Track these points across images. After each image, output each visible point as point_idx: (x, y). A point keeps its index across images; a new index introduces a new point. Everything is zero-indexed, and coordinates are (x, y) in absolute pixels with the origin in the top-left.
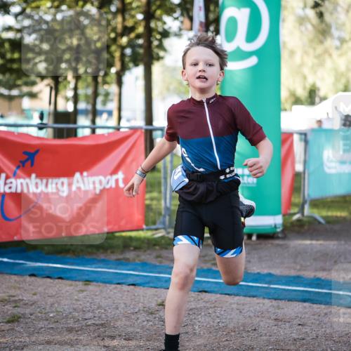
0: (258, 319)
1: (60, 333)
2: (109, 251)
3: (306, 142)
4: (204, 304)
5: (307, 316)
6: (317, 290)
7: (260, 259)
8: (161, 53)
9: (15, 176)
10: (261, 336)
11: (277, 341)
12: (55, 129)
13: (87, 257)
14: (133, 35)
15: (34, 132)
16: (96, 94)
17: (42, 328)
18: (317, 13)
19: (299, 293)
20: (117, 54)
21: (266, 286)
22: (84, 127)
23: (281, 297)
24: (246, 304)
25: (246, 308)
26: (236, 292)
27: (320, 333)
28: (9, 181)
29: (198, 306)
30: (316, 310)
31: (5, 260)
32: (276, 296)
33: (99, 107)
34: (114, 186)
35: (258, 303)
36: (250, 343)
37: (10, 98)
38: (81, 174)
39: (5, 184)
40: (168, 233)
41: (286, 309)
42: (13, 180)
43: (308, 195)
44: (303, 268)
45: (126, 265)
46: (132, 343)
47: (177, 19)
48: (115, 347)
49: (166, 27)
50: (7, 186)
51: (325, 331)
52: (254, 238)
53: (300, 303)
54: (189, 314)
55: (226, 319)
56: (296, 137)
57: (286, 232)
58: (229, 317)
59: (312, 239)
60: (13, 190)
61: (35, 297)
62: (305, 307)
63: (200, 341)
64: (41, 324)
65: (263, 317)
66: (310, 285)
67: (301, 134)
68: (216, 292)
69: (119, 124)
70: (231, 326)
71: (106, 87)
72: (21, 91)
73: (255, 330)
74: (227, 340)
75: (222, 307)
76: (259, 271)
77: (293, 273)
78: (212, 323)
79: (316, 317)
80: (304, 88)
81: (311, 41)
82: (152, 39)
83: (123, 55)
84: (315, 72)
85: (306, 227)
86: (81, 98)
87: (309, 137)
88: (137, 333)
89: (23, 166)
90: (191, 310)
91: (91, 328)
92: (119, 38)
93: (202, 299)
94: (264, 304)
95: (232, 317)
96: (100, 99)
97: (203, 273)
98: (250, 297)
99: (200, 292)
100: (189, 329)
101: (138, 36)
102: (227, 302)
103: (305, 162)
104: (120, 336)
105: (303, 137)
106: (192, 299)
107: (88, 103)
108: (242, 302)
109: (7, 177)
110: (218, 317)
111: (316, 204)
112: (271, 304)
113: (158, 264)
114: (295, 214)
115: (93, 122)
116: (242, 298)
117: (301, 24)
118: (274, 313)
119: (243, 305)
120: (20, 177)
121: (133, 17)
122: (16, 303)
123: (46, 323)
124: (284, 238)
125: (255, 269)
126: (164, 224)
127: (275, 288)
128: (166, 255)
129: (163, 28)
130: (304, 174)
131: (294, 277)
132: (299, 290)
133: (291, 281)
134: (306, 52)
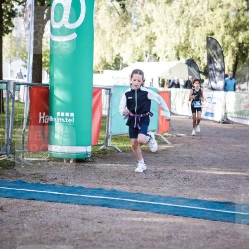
0: (70, 219)
3: (110, 95)
4: (32, 208)
5: (104, 216)
6: (113, 198)
7: (75, 177)
8: (10, 28)
10: (71, 230)
11: (82, 234)
18: (120, 5)
19: (100, 200)
21: (77, 195)
23: (87, 203)
24: (62, 208)
25: (62, 211)
26: (55, 198)
27: (113, 228)
29: (28, 210)
30: (111, 212)
32: (84, 203)
35: (71, 208)
36: (63, 235)
40: (10, 157)
41: (90, 212)
43: (111, 132)
44: (104, 183)
47: (20, 3)
49: (14, 9)
51: (116, 227)
52: (71, 161)
53: (100, 207)
54: (20, 215)
55: (47, 218)
56: (103, 91)
57: (94, 158)
58: (49, 217)
59: (111, 164)
62: (104, 210)
63: (27, 235)
65: (73, 217)
66: (108, 195)
67: (106, 89)
68: (41, 200)
70: (50, 224)
73: (67, 226)
74: (47, 234)
75: (45, 211)
76: (73, 185)
77: (97, 186)
78: (36, 222)
79: (111, 217)
80: (112, 56)
81: (117, 24)
82: (3, 17)
84: (120, 46)
85: (108, 155)
87: (112, 91)
90: (22, 212)
93: (31, 205)
94: (75, 208)
95: (51, 217)
97: (33, 187)
98: (65, 203)
99: (30, 199)
100: (20, 226)
102: (49, 207)
103: (109, 108)
105: (108, 90)
106: (24, 205)
108: (60, 206)
110: (41, 217)
111: (116, 138)
112: (80, 208)
114: (101, 145)
116: (60, 204)
117: (111, 13)
118: (82, 214)
119: (60, 208)
124: (93, 162)
125: (70, 184)
126: (6, 151)
127: (84, 197)
128: (7, 173)
129: (11, 10)
130: (109, 117)
131: (98, 189)
132: (100, 199)
133: (95, 192)
134: (113, 32)
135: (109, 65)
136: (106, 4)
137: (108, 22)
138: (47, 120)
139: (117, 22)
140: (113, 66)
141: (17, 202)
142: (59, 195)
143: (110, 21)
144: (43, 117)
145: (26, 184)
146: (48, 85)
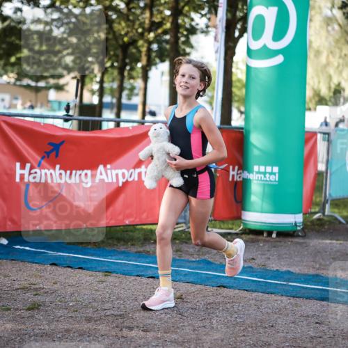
0: (276, 316)
1: (79, 322)
2: (129, 243)
3: (329, 141)
5: (325, 315)
7: (280, 257)
8: (188, 50)
9: (40, 166)
10: (278, 332)
11: (294, 338)
12: (80, 121)
13: (107, 249)
14: (160, 31)
15: (59, 123)
16: (121, 88)
17: (61, 316)
18: (344, 13)
19: (318, 292)
20: (144, 49)
21: (285, 283)
22: (108, 120)
23: (298, 295)
24: (264, 301)
25: (264, 304)
26: (254, 289)
27: (337, 332)
28: (33, 171)
29: (216, 301)
31: (27, 248)
32: (294, 294)
33: (124, 101)
34: (136, 179)
35: (276, 300)
36: (267, 339)
37: (37, 90)
38: (105, 166)
39: (30, 174)
40: (189, 228)
41: (304, 307)
42: (37, 170)
43: (330, 195)
44: (322, 267)
45: (147, 257)
46: (150, 335)
47: (203, 16)
48: (133, 338)
49: (193, 23)
50: (32, 176)
51: (342, 330)
52: (274, 235)
53: (318, 301)
54: (207, 308)
55: (244, 314)
56: (319, 136)
57: (306, 231)
58: (246, 313)
59: (331, 240)
60: (37, 180)
61: (56, 286)
62: (323, 306)
63: (217, 336)
64: (60, 313)
65: (280, 314)
67: (324, 134)
68: (234, 288)
69: (143, 118)
70: (248, 322)
71: (132, 81)
72: (47, 83)
73: (272, 326)
74: (244, 335)
75: (240, 303)
76: (278, 268)
77: (312, 272)
80: (330, 88)
81: (337, 41)
82: (179, 35)
83: (149, 50)
84: (341, 73)
85: (326, 227)
86: (107, 91)
87: (332, 137)
88: (156, 325)
89: (48, 157)
90: (209, 304)
91: (110, 319)
92: (146, 34)
93: (220, 294)
94: (282, 301)
95: (249, 313)
96: (125, 93)
98: (268, 293)
99: (219, 287)
100: (207, 323)
101: (165, 32)
102: (245, 298)
103: (328, 161)
104: (137, 327)
105: (327, 136)
106: (211, 294)
107: (113, 96)
108: (261, 298)
109: (32, 168)
110: (236, 312)
111: (337, 203)
112: (289, 301)
113: (178, 258)
114: (316, 213)
115: (118, 115)
116: (261, 294)
117: (328, 25)
119: (262, 301)
120: (44, 168)
121: (161, 12)
122: (37, 292)
123: (66, 311)
124: (304, 236)
125: (274, 266)
126: (185, 219)
127: (294, 286)
128: (186, 249)
129: (191, 25)
130: (327, 173)
131: (313, 276)
132: (317, 289)
133: (310, 280)
134: (331, 52)
135: (325, 100)
136: (321, 13)
137: (324, 39)
138: (240, 177)
139: (337, 37)
140: (330, 101)
141: (202, 290)
142: (259, 281)
143: (327, 38)
144: (235, 173)
145: (214, 266)
146: (242, 128)
